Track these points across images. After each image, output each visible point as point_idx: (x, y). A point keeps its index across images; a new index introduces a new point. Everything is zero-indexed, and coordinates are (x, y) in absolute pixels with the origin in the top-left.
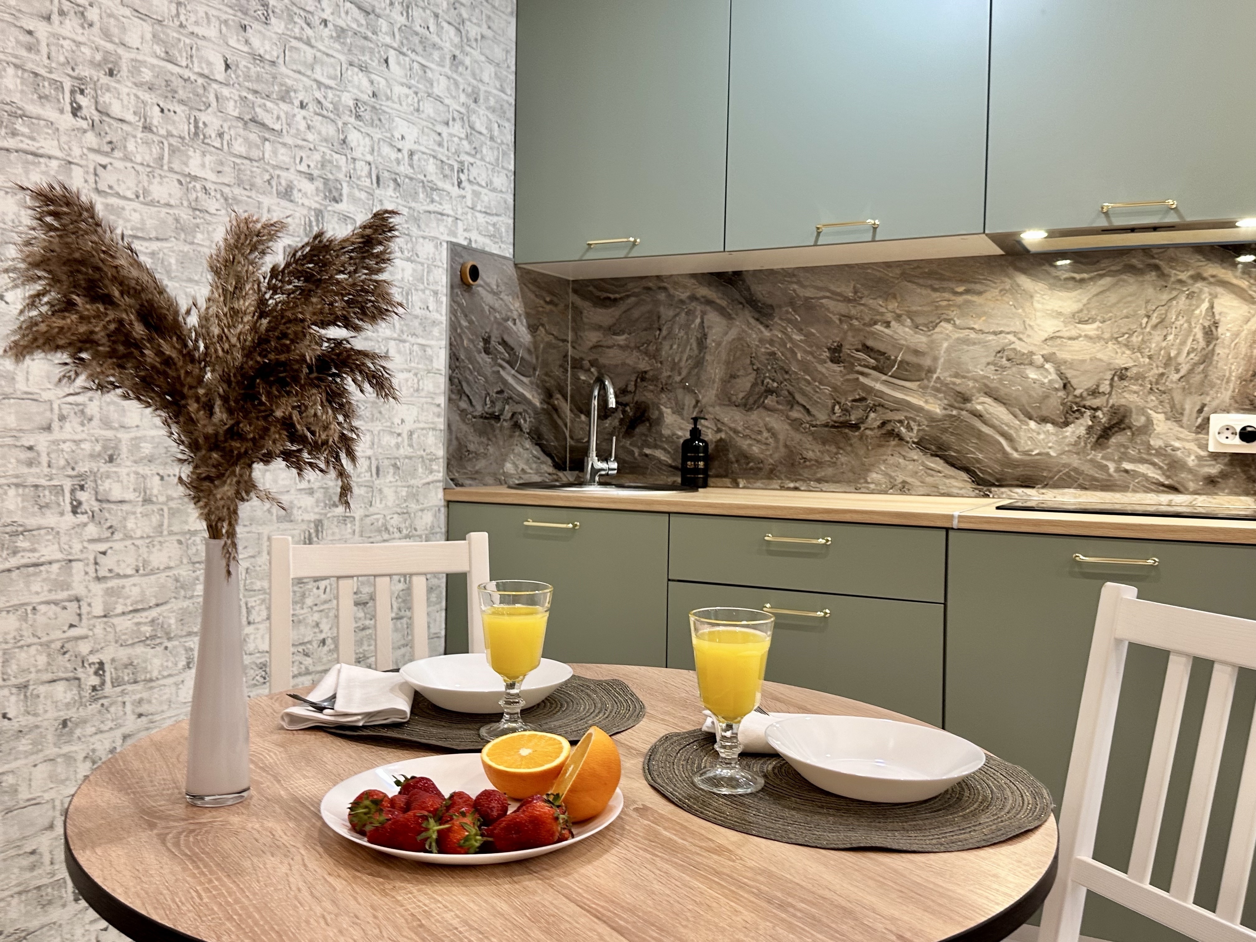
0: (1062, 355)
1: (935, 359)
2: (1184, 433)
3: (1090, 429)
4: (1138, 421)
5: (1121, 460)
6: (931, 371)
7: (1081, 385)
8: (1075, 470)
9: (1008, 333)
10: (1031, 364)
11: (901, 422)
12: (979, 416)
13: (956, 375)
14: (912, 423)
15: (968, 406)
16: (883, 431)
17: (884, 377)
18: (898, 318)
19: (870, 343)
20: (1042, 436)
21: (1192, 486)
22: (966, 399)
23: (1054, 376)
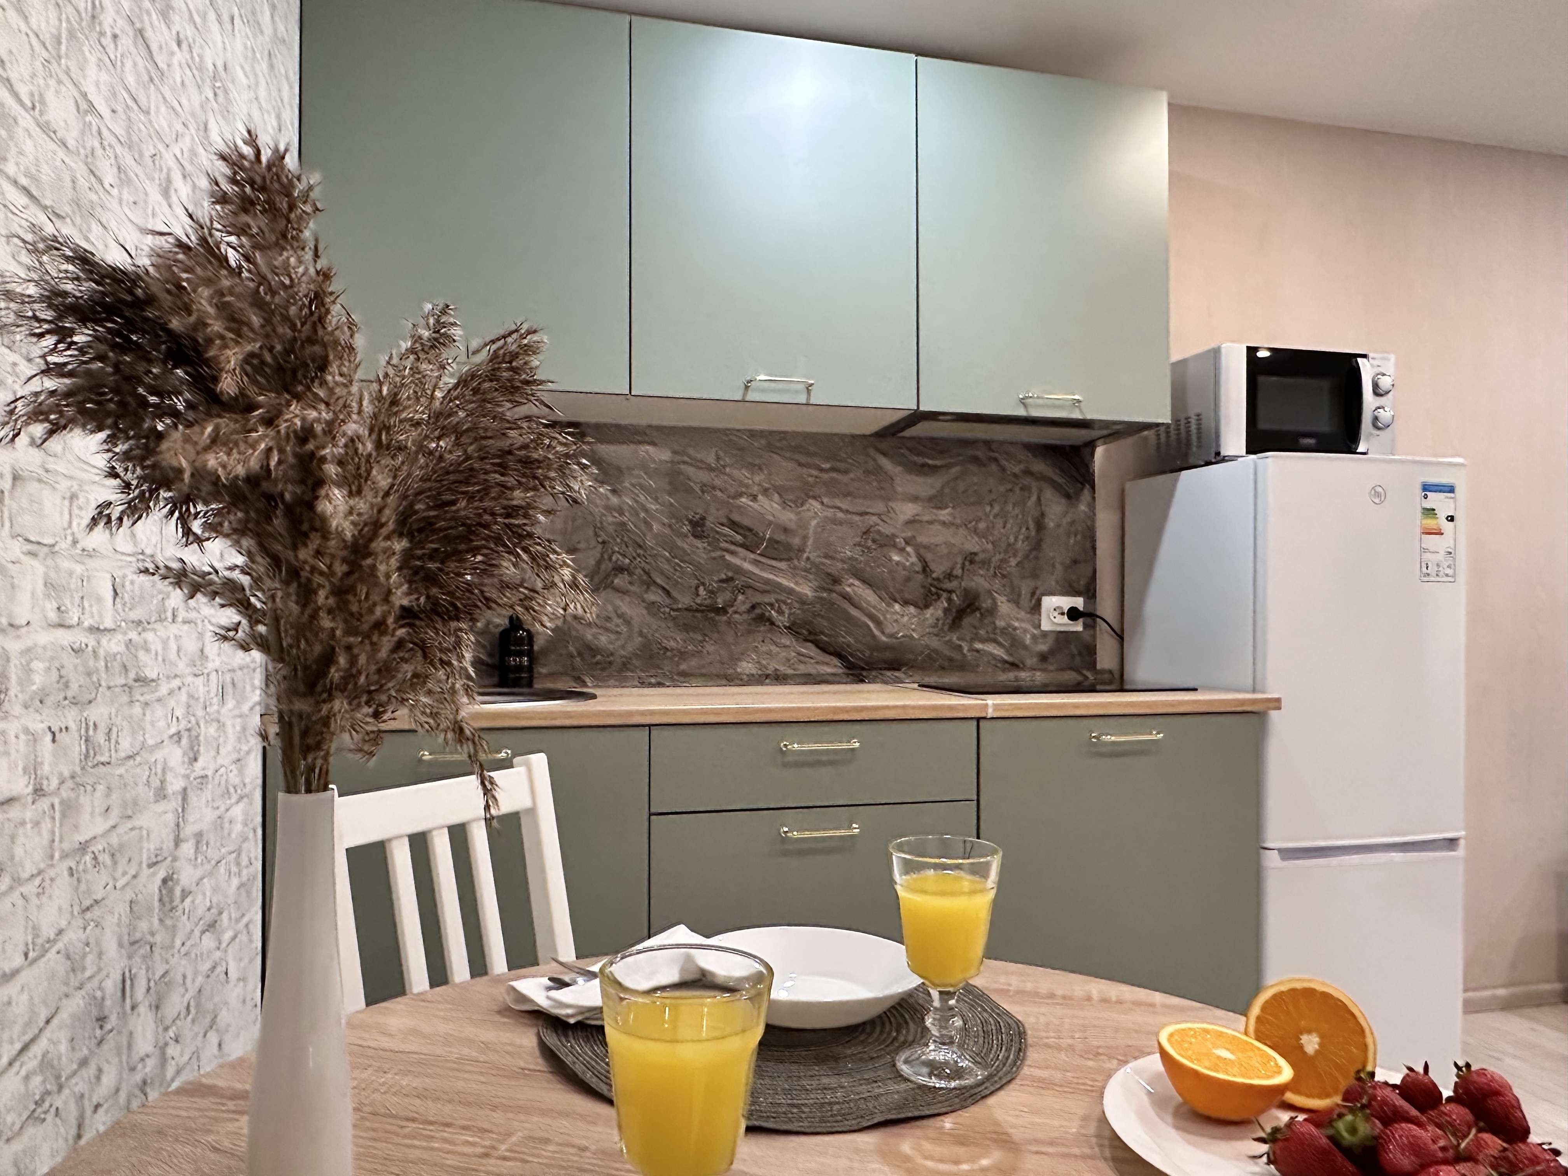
0: (922, 539)
1: (805, 538)
2: (1022, 614)
3: (946, 611)
4: (986, 604)
5: (973, 640)
6: (801, 550)
7: (938, 569)
8: (935, 651)
9: (873, 514)
10: (894, 546)
11: (772, 605)
12: (846, 597)
13: (826, 556)
14: (784, 607)
15: (838, 588)
16: (753, 615)
17: (752, 556)
18: (765, 492)
19: (736, 517)
20: (906, 619)
21: (1029, 662)
22: (836, 581)
23: (914, 559)
